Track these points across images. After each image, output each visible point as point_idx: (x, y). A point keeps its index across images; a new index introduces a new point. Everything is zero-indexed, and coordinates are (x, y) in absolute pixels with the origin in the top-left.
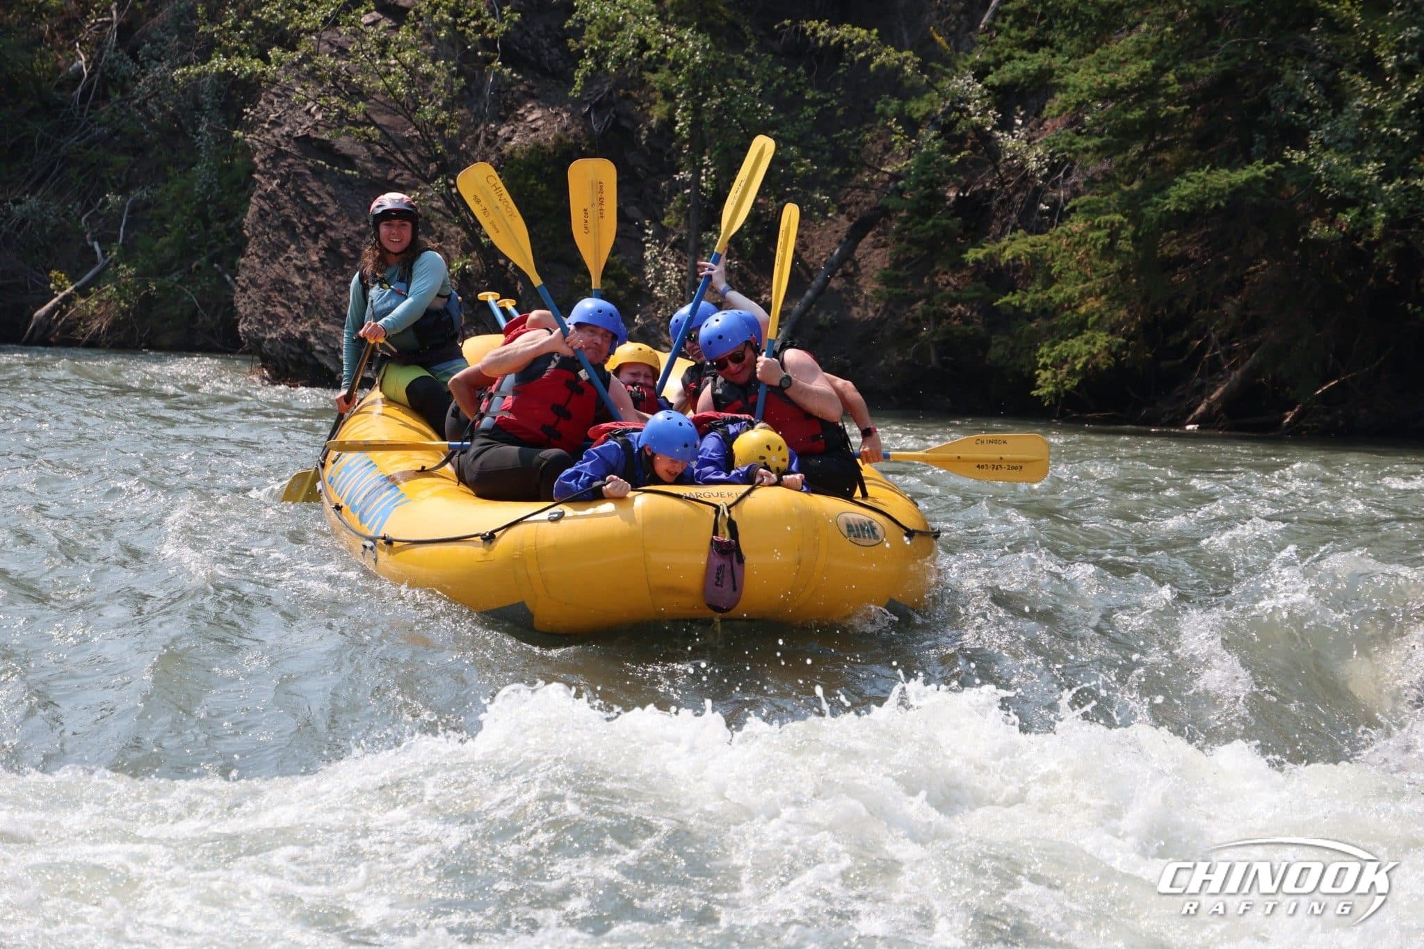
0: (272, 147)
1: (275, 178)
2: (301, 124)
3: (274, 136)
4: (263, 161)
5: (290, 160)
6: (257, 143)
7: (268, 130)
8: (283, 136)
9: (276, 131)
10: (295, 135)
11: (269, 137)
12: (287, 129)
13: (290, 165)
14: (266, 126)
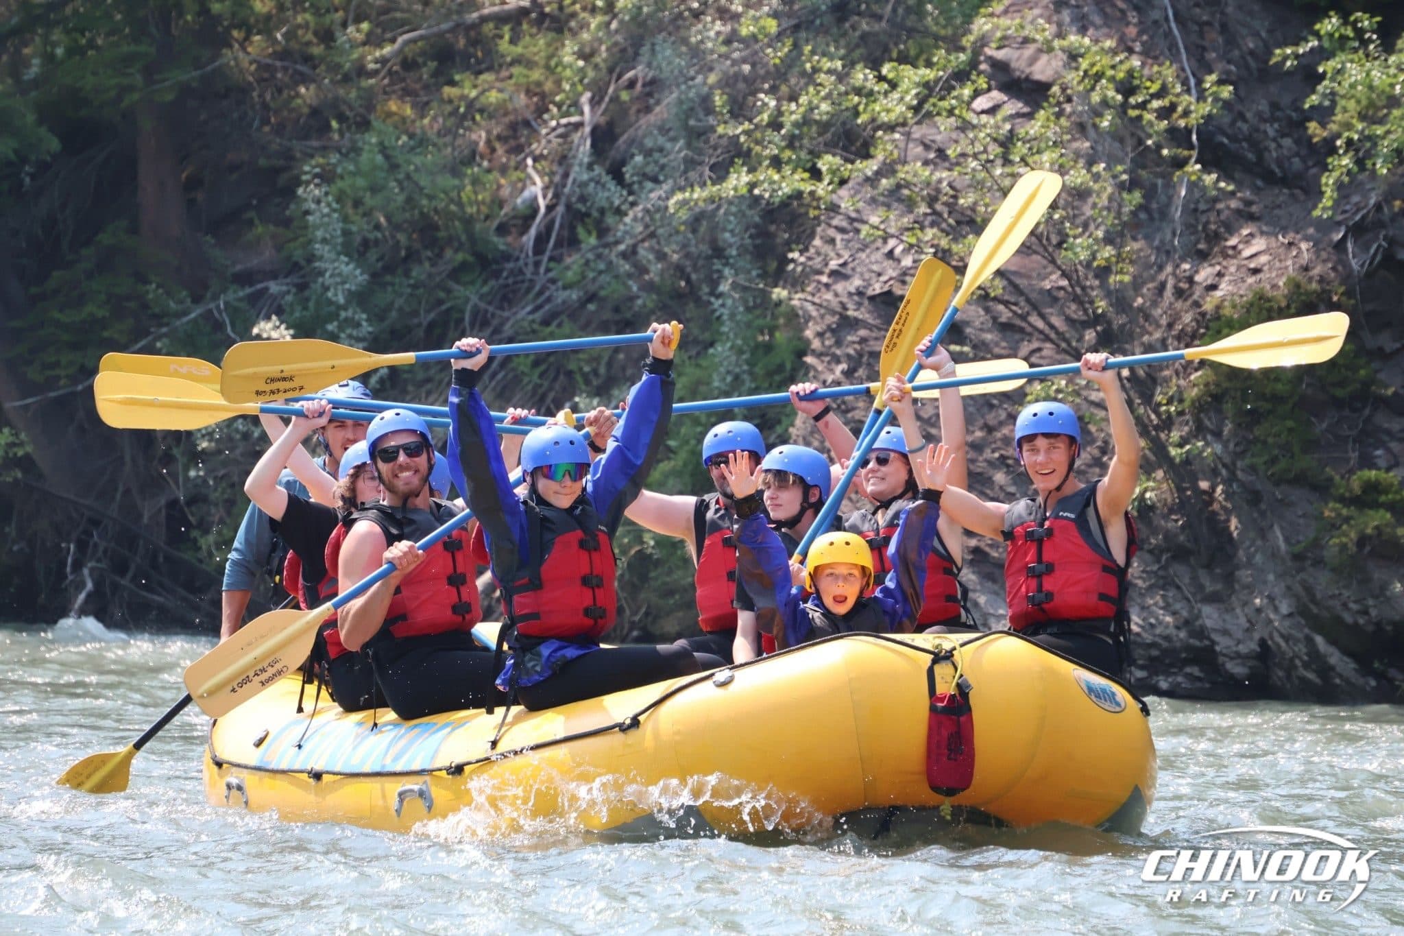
0: (834, 313)
1: (838, 362)
2: (879, 275)
3: (836, 295)
4: (820, 335)
5: (863, 332)
6: (810, 307)
7: (827, 286)
8: (850, 294)
9: (840, 287)
10: (870, 292)
11: (829, 296)
12: (857, 282)
13: (863, 340)
14: (824, 279)
